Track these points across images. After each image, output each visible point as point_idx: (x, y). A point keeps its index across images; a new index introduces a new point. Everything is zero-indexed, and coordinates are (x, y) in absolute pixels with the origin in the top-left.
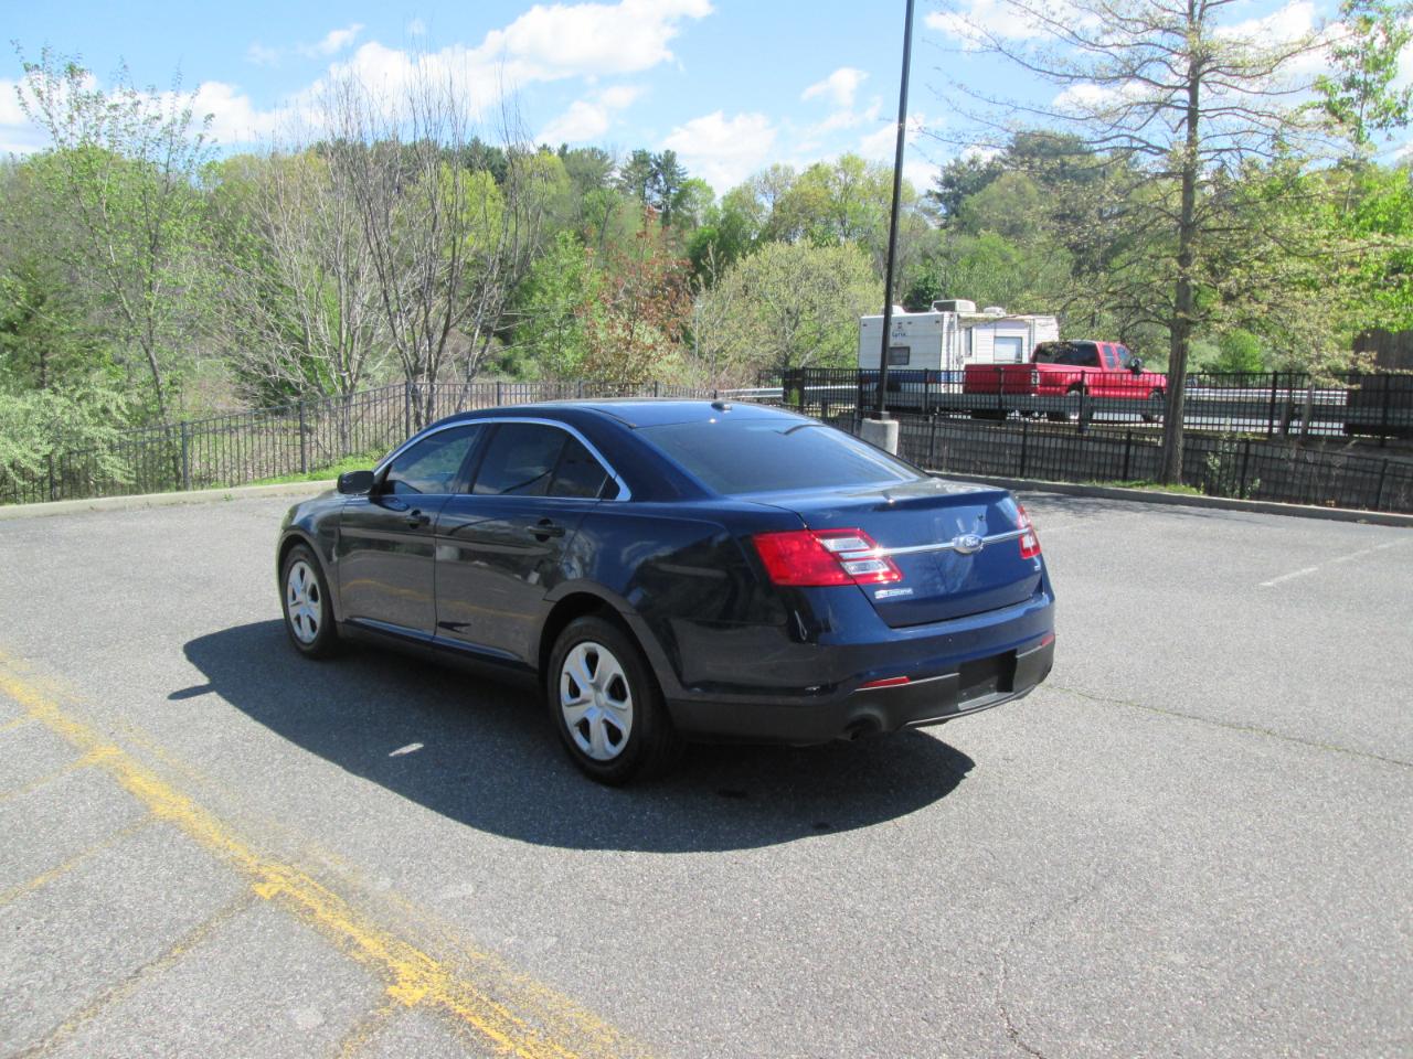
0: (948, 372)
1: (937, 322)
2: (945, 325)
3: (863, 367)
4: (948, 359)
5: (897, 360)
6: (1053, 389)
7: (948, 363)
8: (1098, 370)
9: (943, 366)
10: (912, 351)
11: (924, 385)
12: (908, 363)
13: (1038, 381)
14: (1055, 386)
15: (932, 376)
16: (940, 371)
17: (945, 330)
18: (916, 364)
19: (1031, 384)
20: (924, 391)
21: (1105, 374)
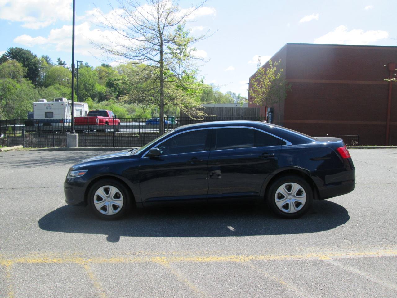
0: (67, 119)
1: (62, 104)
2: (65, 105)
3: (39, 118)
4: (66, 116)
5: (49, 116)
6: (102, 123)
7: (66, 117)
8: (109, 118)
9: (65, 118)
10: (54, 113)
11: (62, 124)
12: (53, 117)
13: (98, 121)
14: (103, 122)
15: (63, 121)
16: (65, 119)
17: (65, 107)
18: (56, 117)
19: (96, 122)
20: (62, 125)
21: (110, 119)
